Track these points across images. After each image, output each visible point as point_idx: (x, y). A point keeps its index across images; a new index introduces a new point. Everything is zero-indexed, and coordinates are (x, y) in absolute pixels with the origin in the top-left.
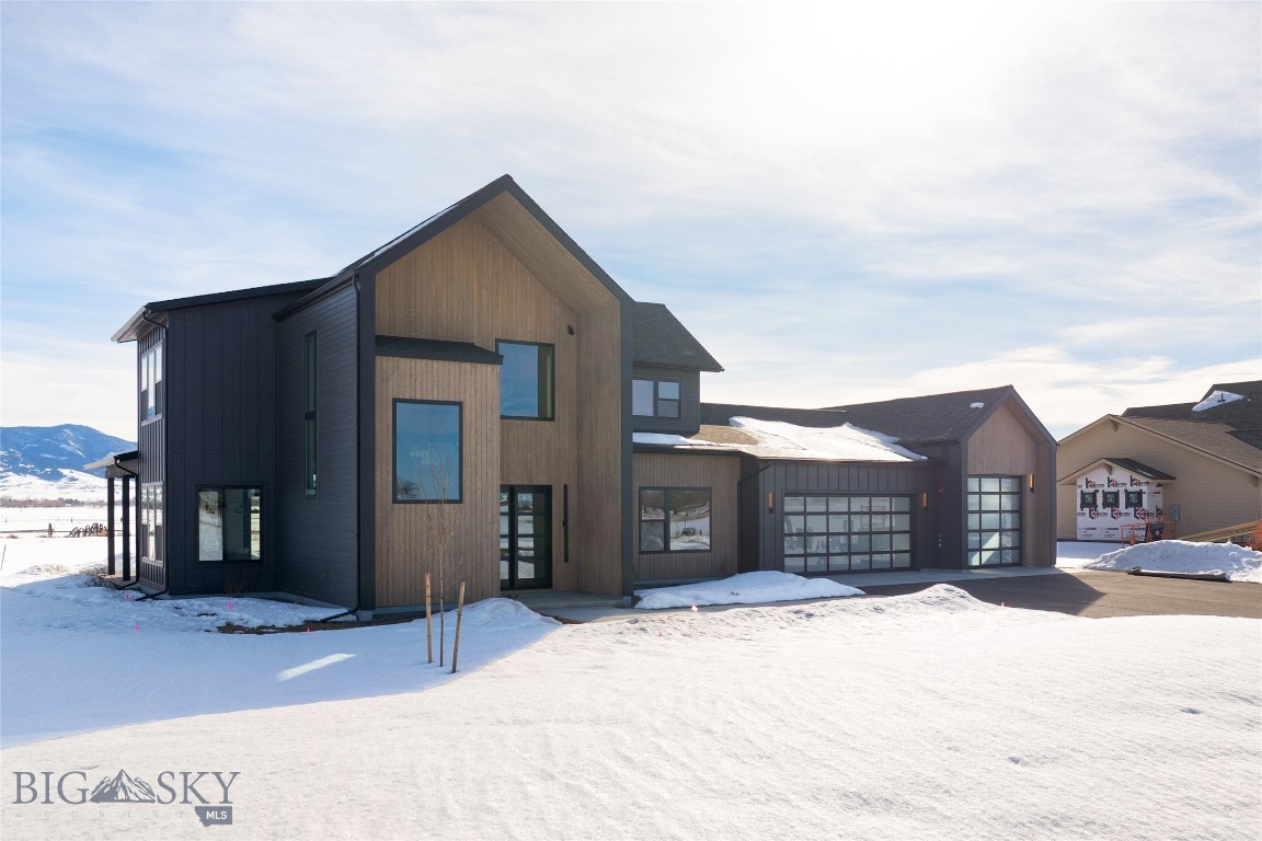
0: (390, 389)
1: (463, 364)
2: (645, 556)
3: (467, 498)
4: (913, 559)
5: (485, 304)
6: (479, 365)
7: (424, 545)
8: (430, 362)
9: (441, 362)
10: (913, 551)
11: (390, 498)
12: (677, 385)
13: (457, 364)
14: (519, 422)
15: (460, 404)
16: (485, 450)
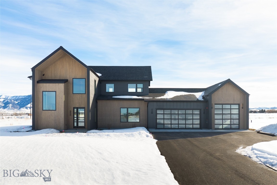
0: (42, 89)
1: (56, 84)
2: (122, 123)
3: (57, 110)
4: (200, 126)
5: (70, 71)
6: (60, 84)
7: (48, 118)
8: (49, 84)
9: (52, 84)
10: (200, 124)
11: (42, 109)
12: (142, 84)
13: (55, 84)
14: (78, 94)
15: (56, 92)
16: (61, 100)
